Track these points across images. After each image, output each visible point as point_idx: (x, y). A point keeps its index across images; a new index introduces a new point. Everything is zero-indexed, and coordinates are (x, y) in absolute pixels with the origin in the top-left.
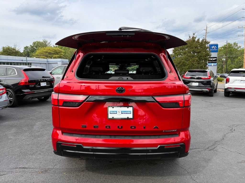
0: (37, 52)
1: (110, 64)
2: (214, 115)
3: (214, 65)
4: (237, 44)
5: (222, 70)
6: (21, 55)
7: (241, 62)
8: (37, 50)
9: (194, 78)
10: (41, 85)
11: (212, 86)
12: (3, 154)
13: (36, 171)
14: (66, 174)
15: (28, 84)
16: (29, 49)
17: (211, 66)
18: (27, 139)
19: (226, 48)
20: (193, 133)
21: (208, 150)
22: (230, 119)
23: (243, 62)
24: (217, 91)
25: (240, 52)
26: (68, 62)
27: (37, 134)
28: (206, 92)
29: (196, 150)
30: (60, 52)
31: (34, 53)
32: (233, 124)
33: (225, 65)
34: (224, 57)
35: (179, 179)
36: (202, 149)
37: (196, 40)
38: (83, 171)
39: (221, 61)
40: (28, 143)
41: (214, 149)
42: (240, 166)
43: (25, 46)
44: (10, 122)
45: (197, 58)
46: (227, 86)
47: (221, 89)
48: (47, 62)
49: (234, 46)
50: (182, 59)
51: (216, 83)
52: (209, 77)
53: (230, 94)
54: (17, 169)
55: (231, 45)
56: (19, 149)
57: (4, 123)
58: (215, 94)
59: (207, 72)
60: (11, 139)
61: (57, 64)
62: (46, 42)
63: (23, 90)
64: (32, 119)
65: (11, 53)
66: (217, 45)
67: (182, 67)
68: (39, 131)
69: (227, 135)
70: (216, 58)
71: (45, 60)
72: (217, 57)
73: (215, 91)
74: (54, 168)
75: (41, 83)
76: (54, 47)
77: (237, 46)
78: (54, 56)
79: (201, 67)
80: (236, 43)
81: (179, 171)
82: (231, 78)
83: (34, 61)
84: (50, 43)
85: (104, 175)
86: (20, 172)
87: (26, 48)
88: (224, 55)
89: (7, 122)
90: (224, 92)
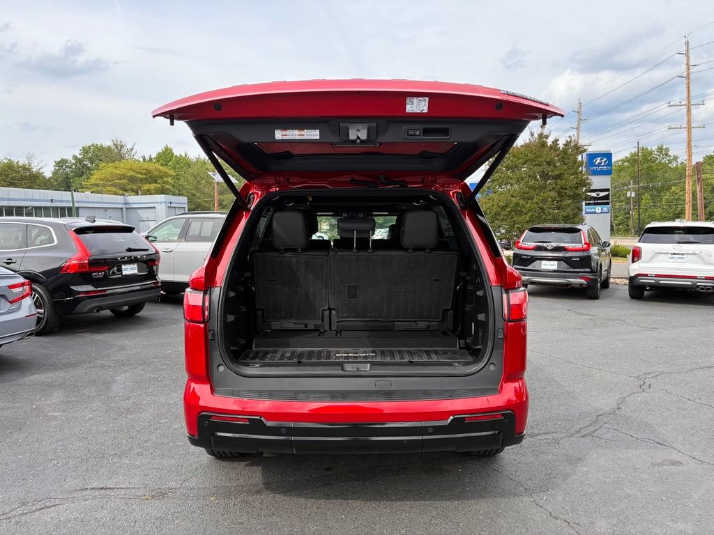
0: (96, 176)
1: (318, 214)
2: (599, 349)
3: (602, 210)
4: (667, 149)
5: (628, 225)
6: (46, 184)
7: (681, 202)
8: (95, 171)
9: (545, 249)
10: (124, 273)
11: (596, 271)
12: (41, 458)
13: (138, 494)
14: (217, 499)
15: (90, 268)
16: (70, 167)
17: (595, 213)
18: (101, 419)
19: (635, 161)
20: (542, 395)
21: (578, 435)
22: (641, 359)
23: (685, 200)
24: (610, 285)
25: (677, 173)
26: (185, 204)
27: (125, 404)
28: (579, 286)
29: (546, 436)
30: (161, 177)
31: (83, 177)
32: (648, 372)
33: (634, 209)
34: (630, 187)
35: (502, 505)
36: (564, 435)
37: (550, 142)
38: (258, 492)
39: (622, 198)
40: (105, 429)
41: (595, 434)
42: (659, 472)
43: (58, 160)
44: (44, 376)
45: (553, 194)
46: (636, 268)
47: (622, 278)
48: (125, 204)
49: (660, 156)
50: (513, 196)
51: (607, 262)
52: (585, 246)
53: (645, 292)
54: (86, 492)
55: (651, 153)
56: (81, 444)
57: (27, 379)
58: (604, 293)
59: (579, 231)
60: (55, 418)
61: (153, 210)
62: (122, 146)
63: (74, 288)
64: (102, 366)
65: (18, 180)
66: (608, 156)
67: (511, 218)
68: (129, 398)
69: (628, 399)
70: (608, 190)
71: (120, 199)
72: (609, 187)
73: (605, 284)
74: (183, 486)
75: (123, 267)
76: (144, 160)
77: (667, 155)
78: (146, 187)
79: (566, 219)
80: (664, 148)
81: (502, 486)
82: (647, 248)
83: (88, 202)
84: (132, 150)
85: (313, 500)
86: (95, 498)
87: (61, 164)
88: (632, 183)
89: (35, 376)
90: (627, 287)
